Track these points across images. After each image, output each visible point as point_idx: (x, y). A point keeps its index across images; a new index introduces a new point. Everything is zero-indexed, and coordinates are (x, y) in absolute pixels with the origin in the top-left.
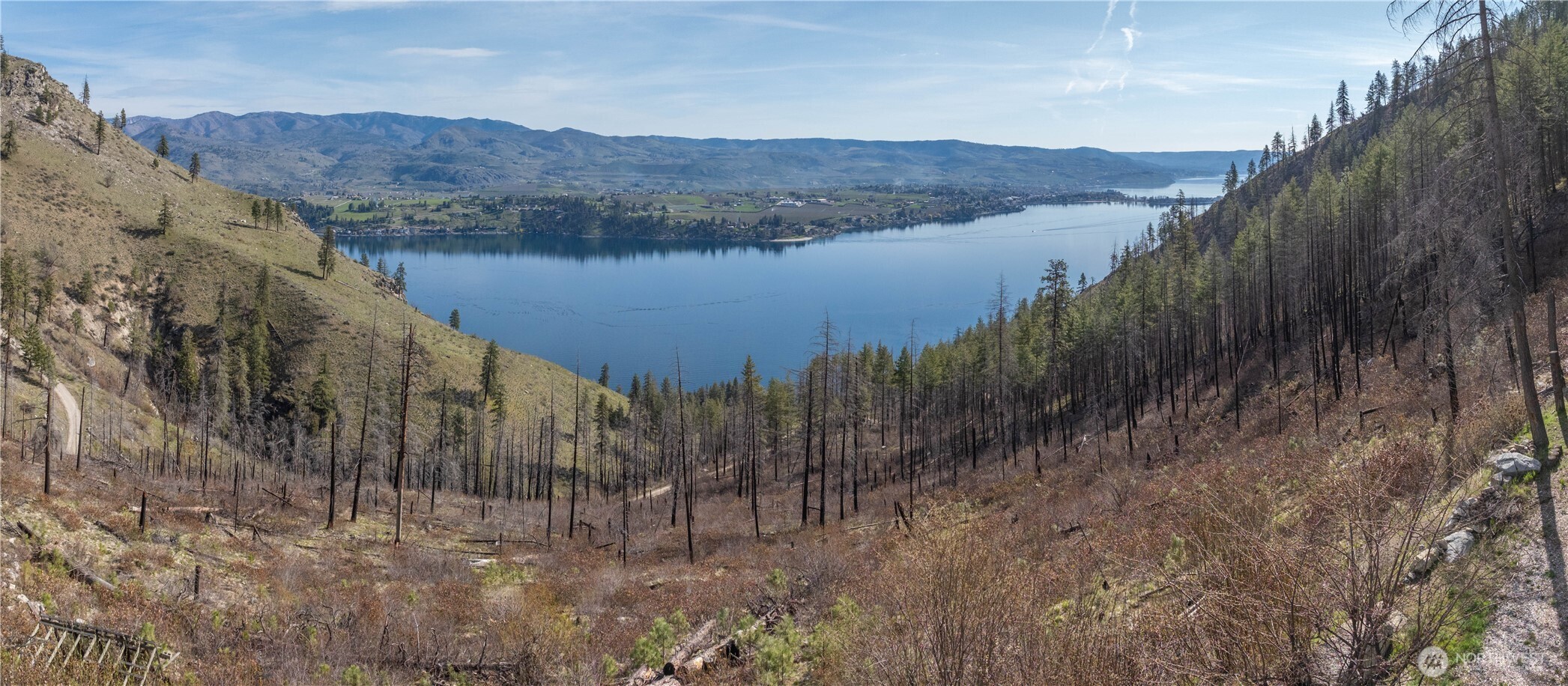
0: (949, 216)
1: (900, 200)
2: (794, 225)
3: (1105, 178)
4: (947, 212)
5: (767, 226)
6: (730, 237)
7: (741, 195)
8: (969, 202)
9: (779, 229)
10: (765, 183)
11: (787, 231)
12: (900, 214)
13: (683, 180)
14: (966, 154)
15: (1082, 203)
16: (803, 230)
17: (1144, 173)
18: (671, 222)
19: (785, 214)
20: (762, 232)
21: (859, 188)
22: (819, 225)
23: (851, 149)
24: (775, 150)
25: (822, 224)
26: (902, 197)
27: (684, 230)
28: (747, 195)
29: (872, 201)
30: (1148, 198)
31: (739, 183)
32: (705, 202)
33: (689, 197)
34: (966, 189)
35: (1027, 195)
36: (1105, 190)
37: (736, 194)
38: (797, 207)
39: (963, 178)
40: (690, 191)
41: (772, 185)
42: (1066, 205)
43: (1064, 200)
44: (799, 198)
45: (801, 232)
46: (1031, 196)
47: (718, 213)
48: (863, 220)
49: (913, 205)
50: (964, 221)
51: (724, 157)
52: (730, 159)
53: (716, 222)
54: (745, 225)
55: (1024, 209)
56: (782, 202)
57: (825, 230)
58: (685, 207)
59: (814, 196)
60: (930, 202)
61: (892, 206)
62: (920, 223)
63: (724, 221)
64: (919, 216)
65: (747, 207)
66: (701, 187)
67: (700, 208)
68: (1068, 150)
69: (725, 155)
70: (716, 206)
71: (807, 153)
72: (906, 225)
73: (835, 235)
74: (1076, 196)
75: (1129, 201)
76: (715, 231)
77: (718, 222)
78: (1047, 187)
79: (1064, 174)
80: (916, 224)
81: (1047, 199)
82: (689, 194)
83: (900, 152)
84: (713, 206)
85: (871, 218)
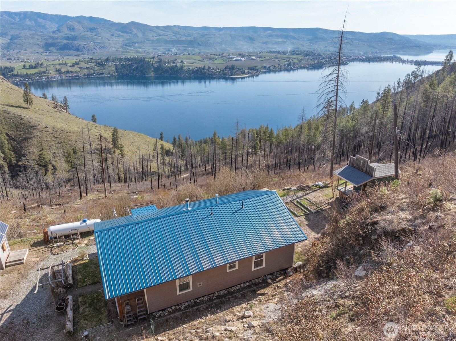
0: (311, 66)
1: (289, 58)
2: (240, 69)
3: (393, 49)
4: (311, 64)
5: (228, 70)
6: (212, 75)
7: (217, 55)
8: (322, 60)
9: (234, 71)
10: (228, 49)
11: (237, 72)
12: (289, 65)
13: (190, 47)
14: (323, 35)
15: (378, 62)
16: (245, 72)
17: (415, 47)
18: (185, 68)
19: (236, 64)
20: (226, 72)
21: (271, 52)
22: (252, 70)
23: (269, 32)
24: (233, 32)
25: (253, 69)
26: (290, 56)
27: (192, 72)
28: (219, 55)
29: (276, 58)
30: (415, 60)
31: (216, 49)
32: (201, 58)
33: (193, 56)
34: (321, 53)
35: (351, 57)
36: (392, 56)
37: (215, 55)
38: (242, 61)
39: (320, 48)
40: (194, 53)
41: (231, 50)
42: (370, 62)
43: (368, 60)
44: (243, 56)
45: (243, 73)
46: (353, 57)
47: (207, 64)
48: (272, 67)
49: (296, 61)
50: (318, 69)
51: (209, 36)
52: (212, 37)
53: (206, 68)
54: (219, 69)
55: (348, 64)
56: (235, 58)
57: (254, 72)
58: (191, 61)
59: (250, 55)
60: (303, 59)
61: (285, 61)
62: (297, 69)
63: (209, 67)
64: (297, 66)
65: (220, 61)
66: (199, 51)
67: (198, 62)
68: (375, 33)
69: (209, 35)
70: (205, 61)
71: (248, 34)
72: (291, 70)
73: (259, 74)
74: (375, 58)
75: (403, 61)
76: (205, 72)
77: (207, 68)
78: (361, 53)
79: (372, 46)
80: (295, 70)
81: (360, 59)
82: (193, 55)
83: (291, 34)
84: (204, 60)
85: (276, 67)
